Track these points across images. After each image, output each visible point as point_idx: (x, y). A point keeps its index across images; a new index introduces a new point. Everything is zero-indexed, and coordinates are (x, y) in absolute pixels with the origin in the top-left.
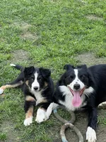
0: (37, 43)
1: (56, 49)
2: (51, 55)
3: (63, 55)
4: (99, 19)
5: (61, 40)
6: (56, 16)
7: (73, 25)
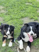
0: (6, 14)
1: (14, 16)
2: (12, 19)
3: (17, 18)
4: (30, 4)
5: (16, 13)
6: (13, 3)
7: (20, 6)
